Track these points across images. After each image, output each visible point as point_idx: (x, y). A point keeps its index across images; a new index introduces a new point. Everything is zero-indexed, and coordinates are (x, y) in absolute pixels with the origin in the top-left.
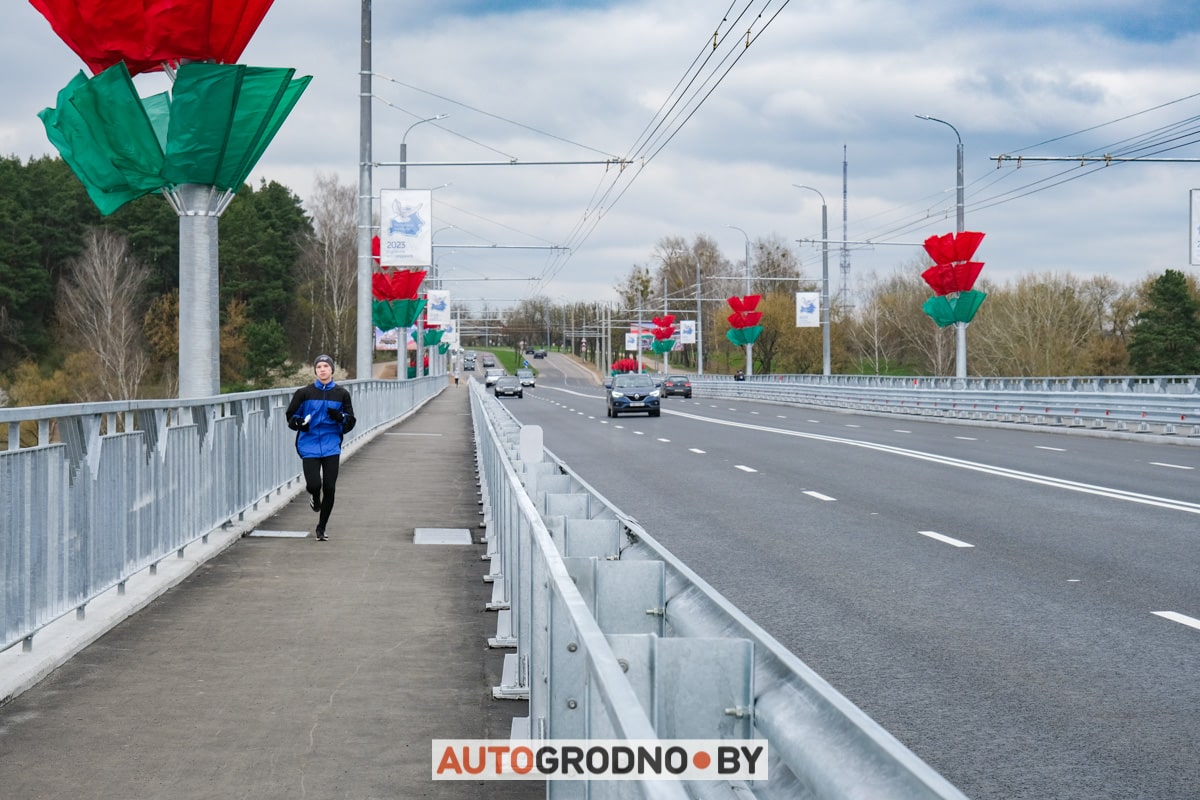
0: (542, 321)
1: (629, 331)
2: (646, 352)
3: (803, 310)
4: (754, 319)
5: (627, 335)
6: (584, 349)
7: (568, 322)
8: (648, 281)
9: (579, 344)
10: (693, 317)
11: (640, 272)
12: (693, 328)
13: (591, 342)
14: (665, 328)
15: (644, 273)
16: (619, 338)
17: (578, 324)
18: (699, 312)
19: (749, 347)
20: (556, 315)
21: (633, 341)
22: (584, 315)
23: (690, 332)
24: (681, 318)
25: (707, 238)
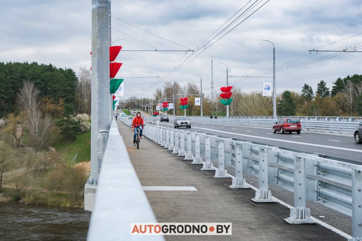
0: (134, 102)
1: (157, 105)
2: (161, 110)
3: (196, 102)
4: (186, 104)
5: (157, 106)
6: (145, 110)
7: (141, 103)
8: (161, 92)
9: (144, 108)
10: (172, 102)
11: (159, 90)
12: (173, 105)
13: (147, 108)
14: (165, 105)
15: (160, 90)
16: (154, 107)
17: (144, 104)
18: (174, 101)
19: (185, 110)
20: (138, 101)
21: (158, 108)
22: (146, 101)
23: (172, 106)
24: (170, 102)
25: (177, 82)
